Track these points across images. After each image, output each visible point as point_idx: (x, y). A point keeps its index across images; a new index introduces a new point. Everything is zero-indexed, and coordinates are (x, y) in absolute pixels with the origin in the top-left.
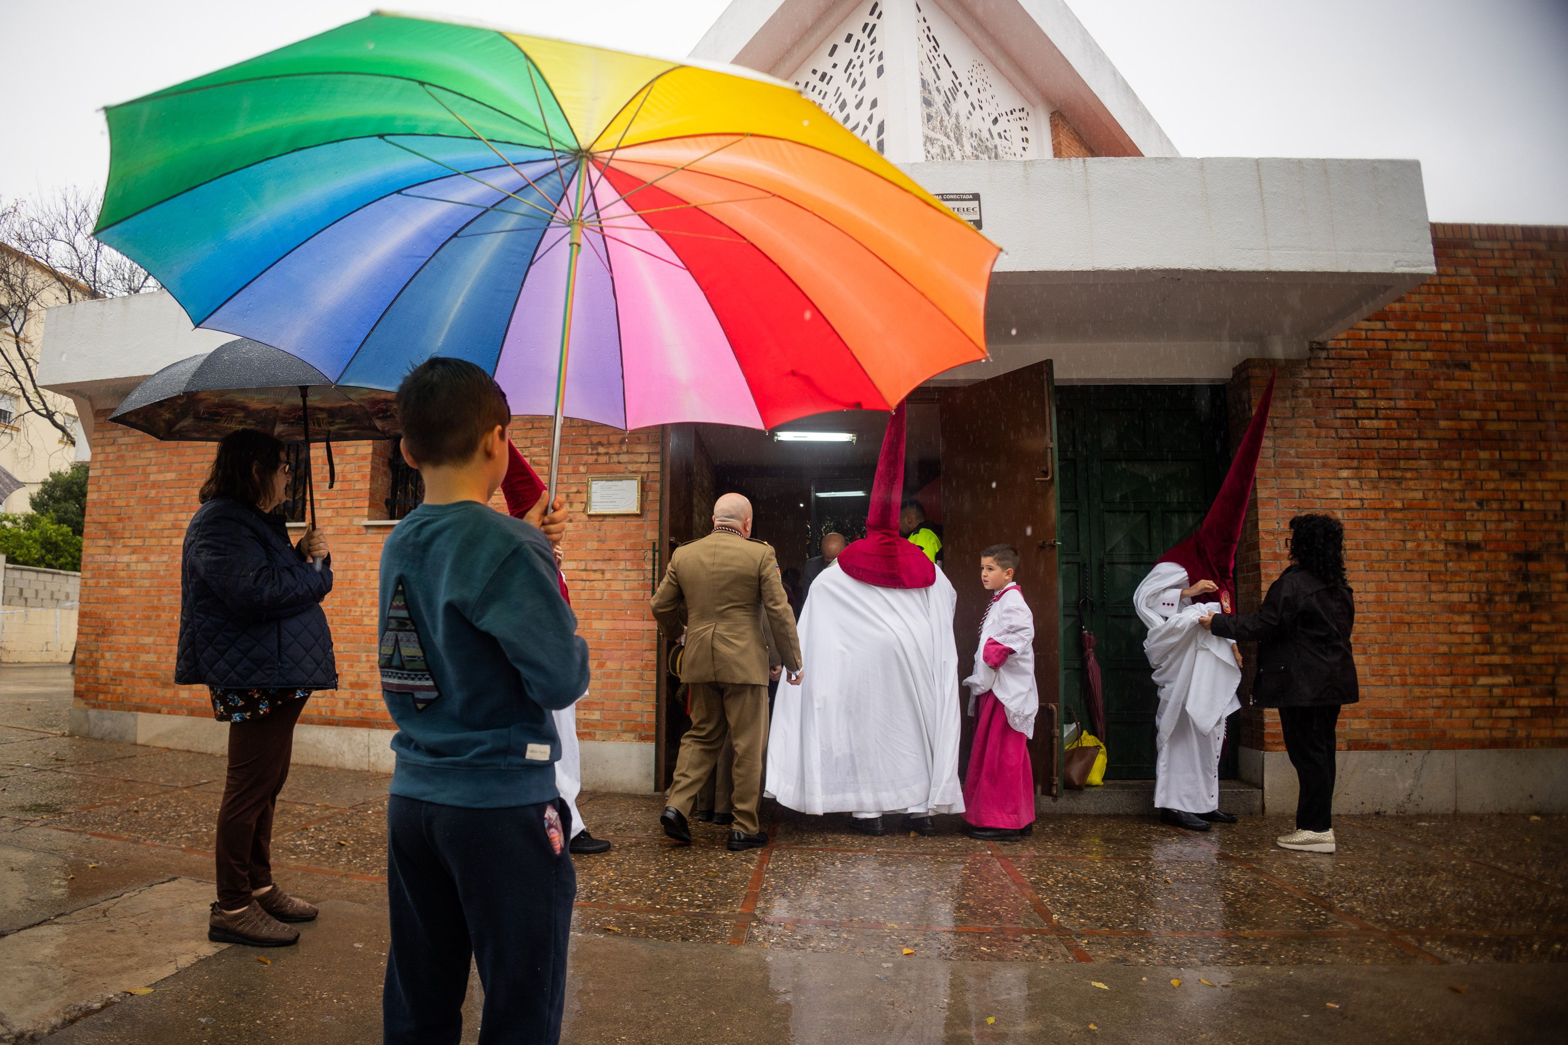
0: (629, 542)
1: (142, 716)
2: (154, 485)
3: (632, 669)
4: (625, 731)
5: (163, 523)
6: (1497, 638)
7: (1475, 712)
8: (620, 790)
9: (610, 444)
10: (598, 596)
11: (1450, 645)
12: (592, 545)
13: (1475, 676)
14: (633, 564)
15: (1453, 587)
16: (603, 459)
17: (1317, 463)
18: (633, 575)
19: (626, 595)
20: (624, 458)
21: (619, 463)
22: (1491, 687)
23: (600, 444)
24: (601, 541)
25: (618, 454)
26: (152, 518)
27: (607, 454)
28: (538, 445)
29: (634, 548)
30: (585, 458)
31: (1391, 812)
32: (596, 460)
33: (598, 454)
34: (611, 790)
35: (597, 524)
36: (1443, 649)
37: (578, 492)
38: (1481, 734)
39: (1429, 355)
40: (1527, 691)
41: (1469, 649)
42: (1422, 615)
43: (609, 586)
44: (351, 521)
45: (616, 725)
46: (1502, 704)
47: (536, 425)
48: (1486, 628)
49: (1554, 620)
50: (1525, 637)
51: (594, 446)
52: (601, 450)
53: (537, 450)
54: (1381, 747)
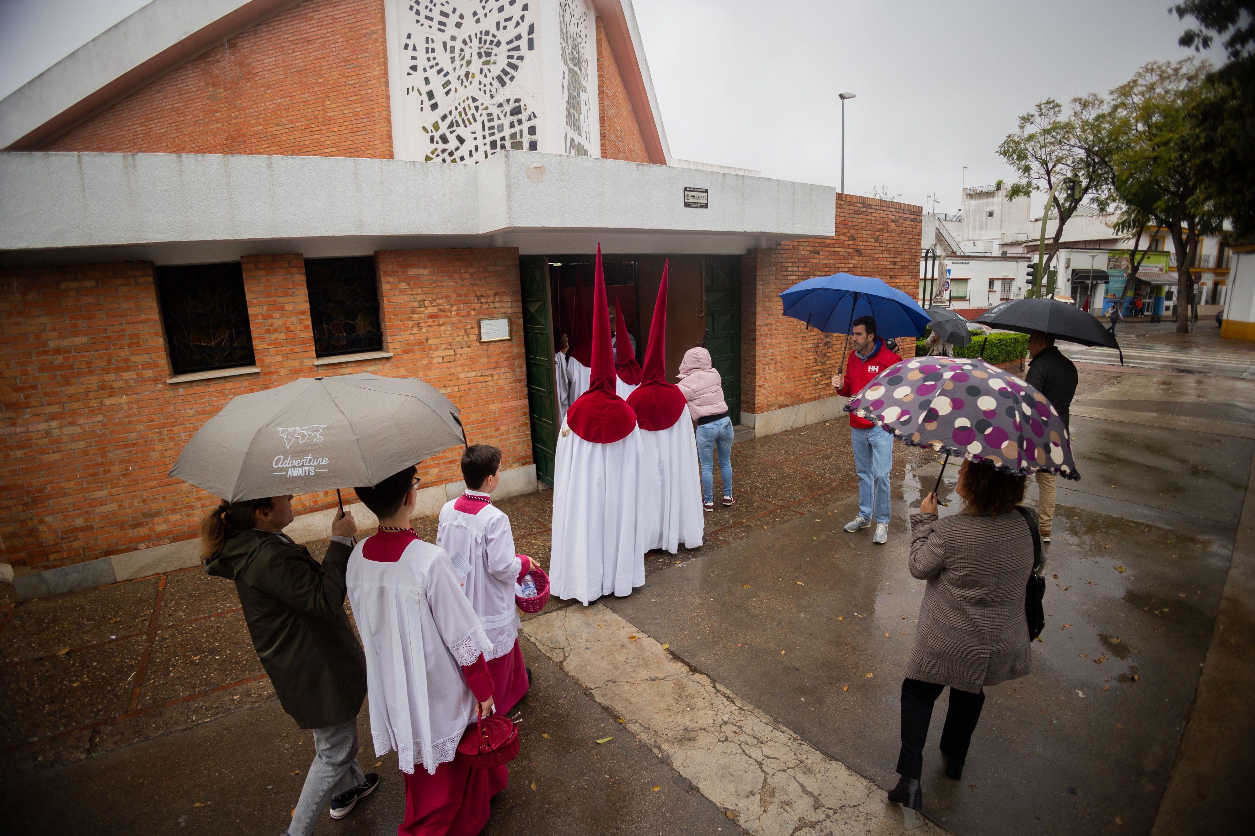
0: (505, 356)
1: (114, 558)
2: (57, 351)
3: (515, 428)
4: (514, 463)
5: (85, 386)
6: (818, 360)
7: (811, 388)
8: (515, 494)
9: (488, 297)
10: (491, 390)
11: (807, 364)
12: (484, 360)
13: (812, 375)
14: (509, 369)
15: (809, 342)
16: (485, 306)
17: (775, 295)
18: (509, 375)
19: (507, 388)
20: (497, 305)
21: (495, 308)
22: (816, 378)
23: (482, 296)
24: (489, 357)
25: (493, 302)
26: (68, 383)
27: (487, 303)
28: (442, 298)
29: (508, 358)
30: (474, 305)
31: (789, 429)
32: (481, 307)
33: (482, 303)
34: (511, 495)
35: (485, 347)
36: (805, 366)
37: (472, 328)
38: (813, 396)
39: (809, 248)
40: (824, 378)
41: (811, 365)
42: (800, 354)
43: (497, 383)
44: (301, 363)
45: (508, 460)
46: (818, 384)
47: (439, 284)
48: (816, 357)
49: (833, 351)
50: (825, 358)
51: (479, 298)
52: (483, 300)
53: (441, 301)
54: (787, 406)
